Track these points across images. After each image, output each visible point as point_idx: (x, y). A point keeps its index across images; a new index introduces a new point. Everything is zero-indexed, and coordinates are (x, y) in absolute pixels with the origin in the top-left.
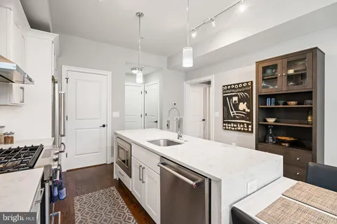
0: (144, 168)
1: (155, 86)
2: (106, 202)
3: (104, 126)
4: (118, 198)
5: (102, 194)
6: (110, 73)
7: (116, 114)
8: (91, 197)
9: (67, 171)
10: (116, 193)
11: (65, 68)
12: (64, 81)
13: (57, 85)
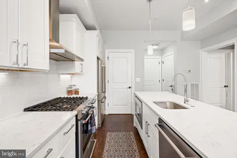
0: (149, 124)
1: (170, 57)
2: (125, 142)
3: (130, 88)
4: (133, 142)
5: (124, 135)
6: (133, 51)
7: (138, 80)
8: (117, 135)
9: (109, 114)
10: (133, 137)
11: (107, 51)
12: (106, 59)
13: (100, 61)
